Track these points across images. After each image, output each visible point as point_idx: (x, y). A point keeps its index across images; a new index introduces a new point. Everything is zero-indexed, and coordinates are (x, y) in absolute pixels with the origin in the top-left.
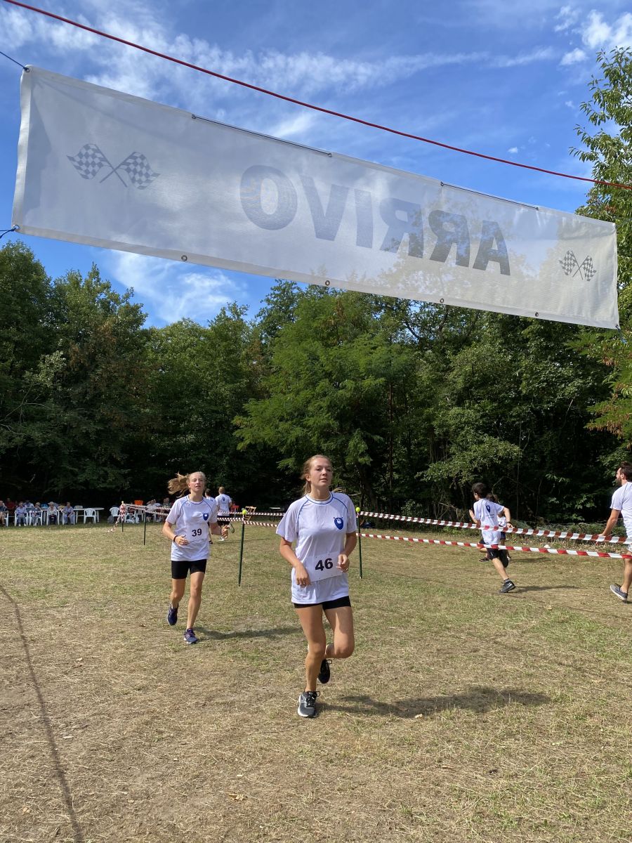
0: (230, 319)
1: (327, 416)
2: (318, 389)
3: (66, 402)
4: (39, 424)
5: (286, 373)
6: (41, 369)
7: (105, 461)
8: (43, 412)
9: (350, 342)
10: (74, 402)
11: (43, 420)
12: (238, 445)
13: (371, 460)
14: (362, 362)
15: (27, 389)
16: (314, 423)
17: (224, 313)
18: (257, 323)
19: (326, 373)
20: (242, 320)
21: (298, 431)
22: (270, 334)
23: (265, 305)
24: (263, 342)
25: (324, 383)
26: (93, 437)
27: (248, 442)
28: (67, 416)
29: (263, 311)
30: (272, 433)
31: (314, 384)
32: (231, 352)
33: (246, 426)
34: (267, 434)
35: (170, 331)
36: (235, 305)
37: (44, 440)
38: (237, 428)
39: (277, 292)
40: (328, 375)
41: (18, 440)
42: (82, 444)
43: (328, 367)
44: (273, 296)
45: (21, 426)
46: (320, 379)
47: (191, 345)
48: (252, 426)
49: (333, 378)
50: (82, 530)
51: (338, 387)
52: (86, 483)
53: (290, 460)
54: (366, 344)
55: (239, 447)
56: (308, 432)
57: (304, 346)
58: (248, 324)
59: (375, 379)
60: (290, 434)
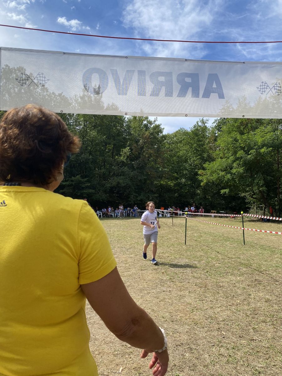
0: (200, 126)
1: (242, 168)
2: (238, 154)
3: (132, 168)
4: (122, 177)
5: (223, 149)
6: (122, 155)
7: (148, 191)
8: (122, 172)
9: (255, 131)
10: (135, 168)
11: (123, 175)
13: (266, 189)
14: (260, 140)
15: (117, 163)
16: (236, 172)
17: (198, 124)
18: (213, 127)
20: (206, 126)
21: (229, 176)
22: (219, 131)
23: (217, 118)
24: (217, 135)
25: (240, 153)
26: (143, 181)
27: (205, 181)
28: (132, 174)
29: (216, 121)
30: (217, 177)
31: (235, 153)
32: (201, 141)
33: (205, 175)
34: (214, 177)
35: (175, 134)
36: (203, 119)
38: (201, 175)
39: (222, 111)
40: (243, 148)
41: (114, 184)
42: (139, 184)
43: (242, 145)
44: (221, 113)
45: (116, 178)
46: (239, 151)
47: (183, 140)
49: (246, 149)
50: (138, 219)
51: (249, 155)
52: (141, 200)
53: (227, 190)
54: (263, 132)
55: (202, 184)
56: (234, 176)
57: (231, 135)
58: (209, 127)
59: (267, 149)
60: (225, 177)
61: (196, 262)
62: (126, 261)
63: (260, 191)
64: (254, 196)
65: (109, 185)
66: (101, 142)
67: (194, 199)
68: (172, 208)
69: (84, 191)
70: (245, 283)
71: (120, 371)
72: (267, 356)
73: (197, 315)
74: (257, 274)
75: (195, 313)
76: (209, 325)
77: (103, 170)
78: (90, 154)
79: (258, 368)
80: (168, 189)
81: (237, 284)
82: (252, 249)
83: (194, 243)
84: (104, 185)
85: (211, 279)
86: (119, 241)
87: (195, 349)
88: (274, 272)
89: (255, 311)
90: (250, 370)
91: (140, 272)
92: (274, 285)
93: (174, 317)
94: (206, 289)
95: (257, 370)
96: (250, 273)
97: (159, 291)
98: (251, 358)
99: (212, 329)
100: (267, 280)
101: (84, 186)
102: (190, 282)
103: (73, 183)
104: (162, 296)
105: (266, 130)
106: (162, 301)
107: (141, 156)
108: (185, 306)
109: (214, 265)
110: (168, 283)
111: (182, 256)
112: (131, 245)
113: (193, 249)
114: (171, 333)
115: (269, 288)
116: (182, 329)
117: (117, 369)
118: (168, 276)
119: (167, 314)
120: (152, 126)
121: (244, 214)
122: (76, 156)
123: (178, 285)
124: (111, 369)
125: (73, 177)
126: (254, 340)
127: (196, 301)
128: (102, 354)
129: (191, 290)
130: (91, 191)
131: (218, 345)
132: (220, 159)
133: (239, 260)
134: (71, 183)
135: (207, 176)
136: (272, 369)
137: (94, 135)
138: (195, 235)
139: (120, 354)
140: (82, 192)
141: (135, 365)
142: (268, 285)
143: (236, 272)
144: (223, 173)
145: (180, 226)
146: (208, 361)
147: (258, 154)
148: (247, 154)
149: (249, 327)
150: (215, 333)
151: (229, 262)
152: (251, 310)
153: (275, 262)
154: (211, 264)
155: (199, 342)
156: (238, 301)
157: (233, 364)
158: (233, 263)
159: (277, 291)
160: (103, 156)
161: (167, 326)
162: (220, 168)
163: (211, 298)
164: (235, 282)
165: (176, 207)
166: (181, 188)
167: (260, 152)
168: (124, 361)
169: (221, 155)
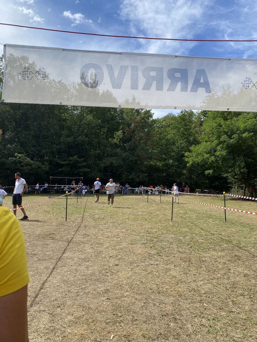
0: (187, 112)
1: (226, 151)
2: (221, 139)
3: (124, 149)
4: (115, 158)
5: (208, 133)
6: (115, 137)
7: (139, 171)
8: (115, 153)
9: (238, 117)
10: (127, 149)
11: (116, 156)
12: (188, 164)
13: (247, 170)
14: (242, 126)
15: (111, 145)
16: (220, 155)
17: (185, 109)
18: (199, 112)
19: (225, 132)
20: (192, 112)
21: (213, 158)
22: (204, 116)
23: (202, 104)
24: (202, 120)
25: (224, 137)
26: (134, 162)
27: (191, 163)
28: (124, 155)
30: (202, 159)
31: (219, 137)
32: (187, 126)
33: (191, 157)
34: (199, 159)
35: (164, 119)
36: (189, 105)
37: (117, 163)
38: (187, 157)
39: (208, 98)
40: (226, 133)
41: (108, 163)
42: (130, 165)
43: (225, 130)
44: (206, 100)
45: (109, 159)
46: (222, 135)
47: (172, 124)
48: (193, 156)
49: (229, 134)
50: (129, 196)
51: (232, 139)
52: (132, 179)
53: (211, 171)
54: (245, 118)
55: (188, 165)
56: (218, 158)
57: (216, 121)
58: (195, 113)
59: (249, 134)
60: (209, 159)
61: (181, 238)
62: (118, 235)
63: (241, 172)
64: (236, 177)
65: (104, 165)
66: (97, 125)
67: (180, 178)
68: (160, 186)
69: (81, 170)
70: (226, 258)
71: (111, 338)
72: (245, 327)
73: (182, 288)
74: (237, 250)
75: (179, 285)
76: (192, 297)
77: (98, 151)
78: (86, 136)
79: (236, 338)
80: (157, 169)
81: (218, 259)
82: (233, 226)
83: (180, 220)
84: (99, 164)
85: (195, 254)
86: (112, 216)
87: (179, 319)
88: (252, 249)
89: (234, 285)
90: (229, 339)
91: (131, 246)
92: (252, 261)
93: (160, 289)
94: (190, 263)
95: (235, 340)
96: (231, 248)
97: (147, 264)
98: (230, 328)
99: (195, 300)
100: (246, 256)
101: (80, 165)
102: (176, 256)
103: (71, 163)
104: (150, 269)
105: (248, 117)
106: (149, 273)
107: (133, 139)
108: (171, 279)
109: (198, 241)
110: (156, 257)
111: (168, 232)
112: (122, 220)
113: (178, 225)
114: (158, 304)
115: (247, 263)
116: (167, 300)
117: (109, 336)
118: (155, 251)
119: (155, 286)
120: (143, 111)
121: (226, 194)
122: (74, 137)
123: (165, 259)
124: (103, 336)
125: (70, 157)
126: (233, 312)
127: (181, 274)
128: (95, 322)
129: (176, 264)
130: (87, 170)
131: (200, 316)
132: (205, 143)
133: (220, 236)
134: (69, 162)
135: (193, 158)
136: (249, 339)
137: (90, 119)
138: (181, 212)
139: (111, 322)
140: (78, 171)
141: (125, 333)
142: (247, 261)
143: (217, 248)
144: (208, 155)
145: (167, 203)
146: (191, 331)
147: (240, 138)
148: (230, 138)
149: (229, 300)
150: (198, 305)
151: (211, 239)
152: (231, 283)
153: (253, 239)
154: (195, 240)
155: (182, 313)
156: (219, 275)
157: (214, 334)
158: (215, 239)
159: (255, 266)
160: (98, 138)
161: (154, 297)
162: (205, 150)
163: (194, 272)
164: (216, 257)
165: (164, 186)
166: (169, 168)
167: (242, 137)
168: (115, 329)
169: (206, 139)
